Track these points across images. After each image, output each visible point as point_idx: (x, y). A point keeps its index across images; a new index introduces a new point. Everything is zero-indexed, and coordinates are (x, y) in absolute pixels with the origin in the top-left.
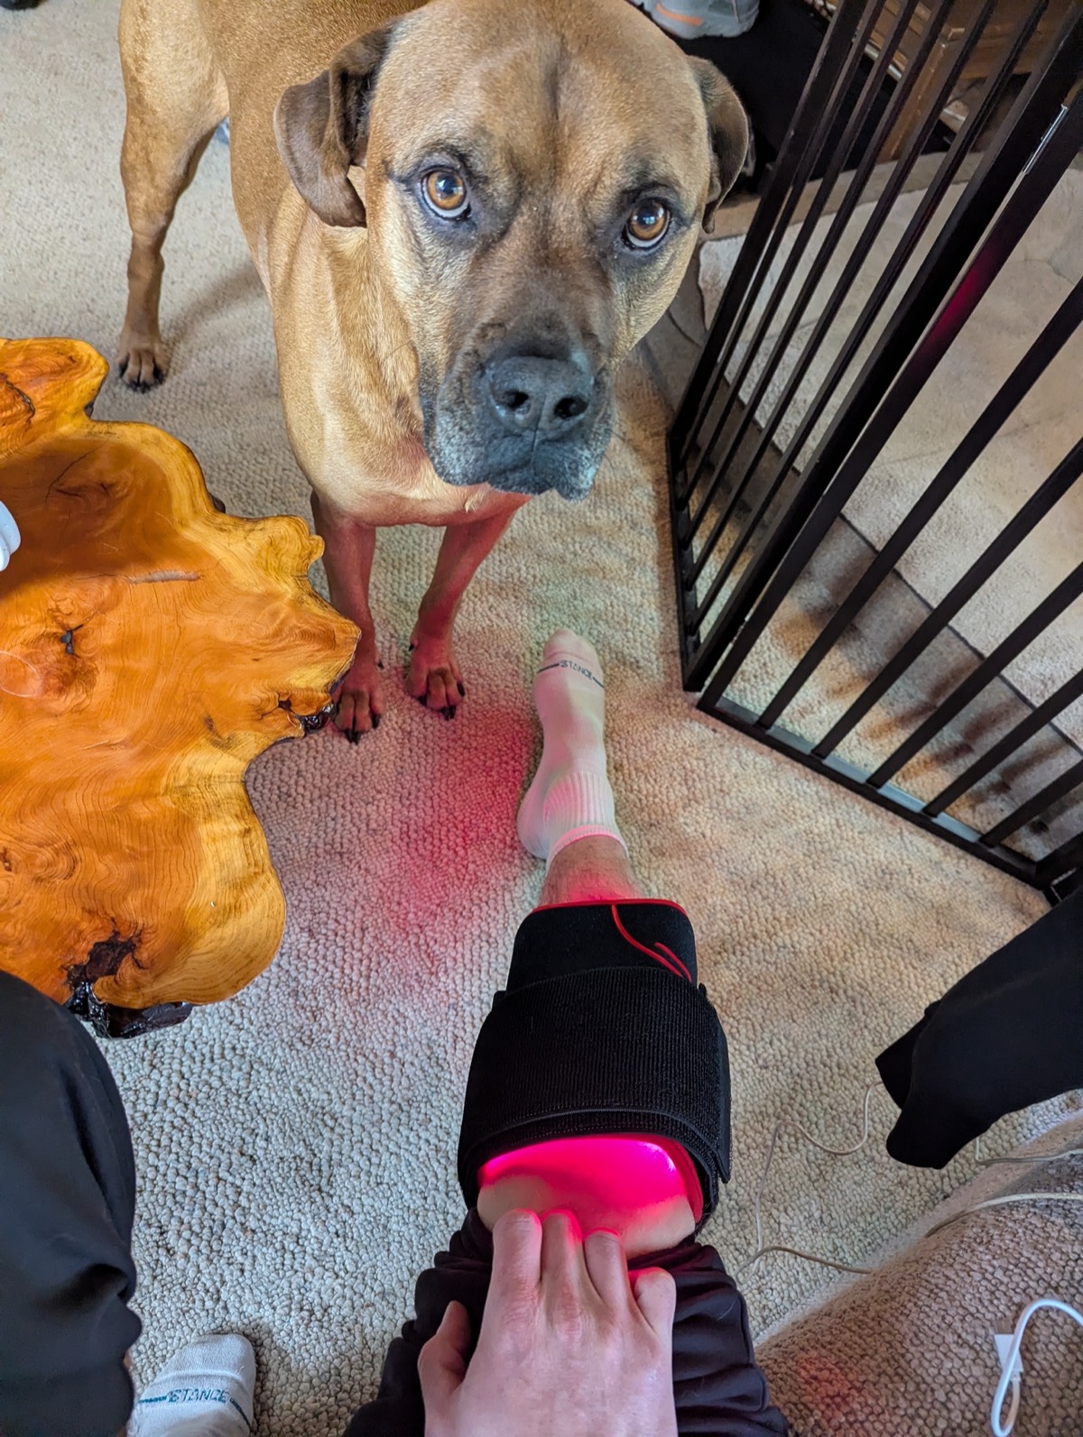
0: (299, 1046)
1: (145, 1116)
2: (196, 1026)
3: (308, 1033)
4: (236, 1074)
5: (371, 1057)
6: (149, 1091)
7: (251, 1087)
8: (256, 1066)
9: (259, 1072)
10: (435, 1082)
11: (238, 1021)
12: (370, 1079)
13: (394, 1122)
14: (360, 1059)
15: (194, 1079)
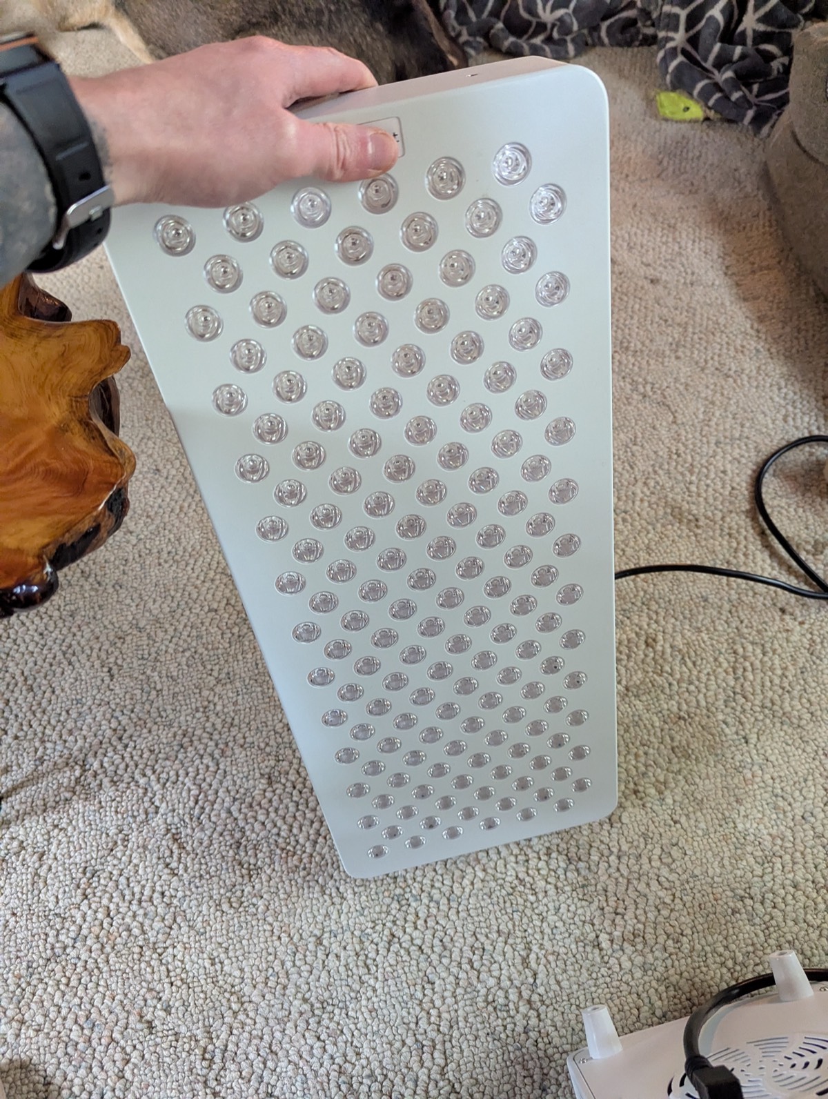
0: (225, 907)
1: (65, 948)
2: (135, 861)
3: (239, 893)
4: (157, 925)
5: (296, 939)
6: (74, 922)
7: (169, 942)
8: (179, 920)
9: (180, 928)
10: (356, 986)
11: (174, 865)
12: (289, 964)
13: (302, 1025)
14: (285, 938)
15: (117, 920)
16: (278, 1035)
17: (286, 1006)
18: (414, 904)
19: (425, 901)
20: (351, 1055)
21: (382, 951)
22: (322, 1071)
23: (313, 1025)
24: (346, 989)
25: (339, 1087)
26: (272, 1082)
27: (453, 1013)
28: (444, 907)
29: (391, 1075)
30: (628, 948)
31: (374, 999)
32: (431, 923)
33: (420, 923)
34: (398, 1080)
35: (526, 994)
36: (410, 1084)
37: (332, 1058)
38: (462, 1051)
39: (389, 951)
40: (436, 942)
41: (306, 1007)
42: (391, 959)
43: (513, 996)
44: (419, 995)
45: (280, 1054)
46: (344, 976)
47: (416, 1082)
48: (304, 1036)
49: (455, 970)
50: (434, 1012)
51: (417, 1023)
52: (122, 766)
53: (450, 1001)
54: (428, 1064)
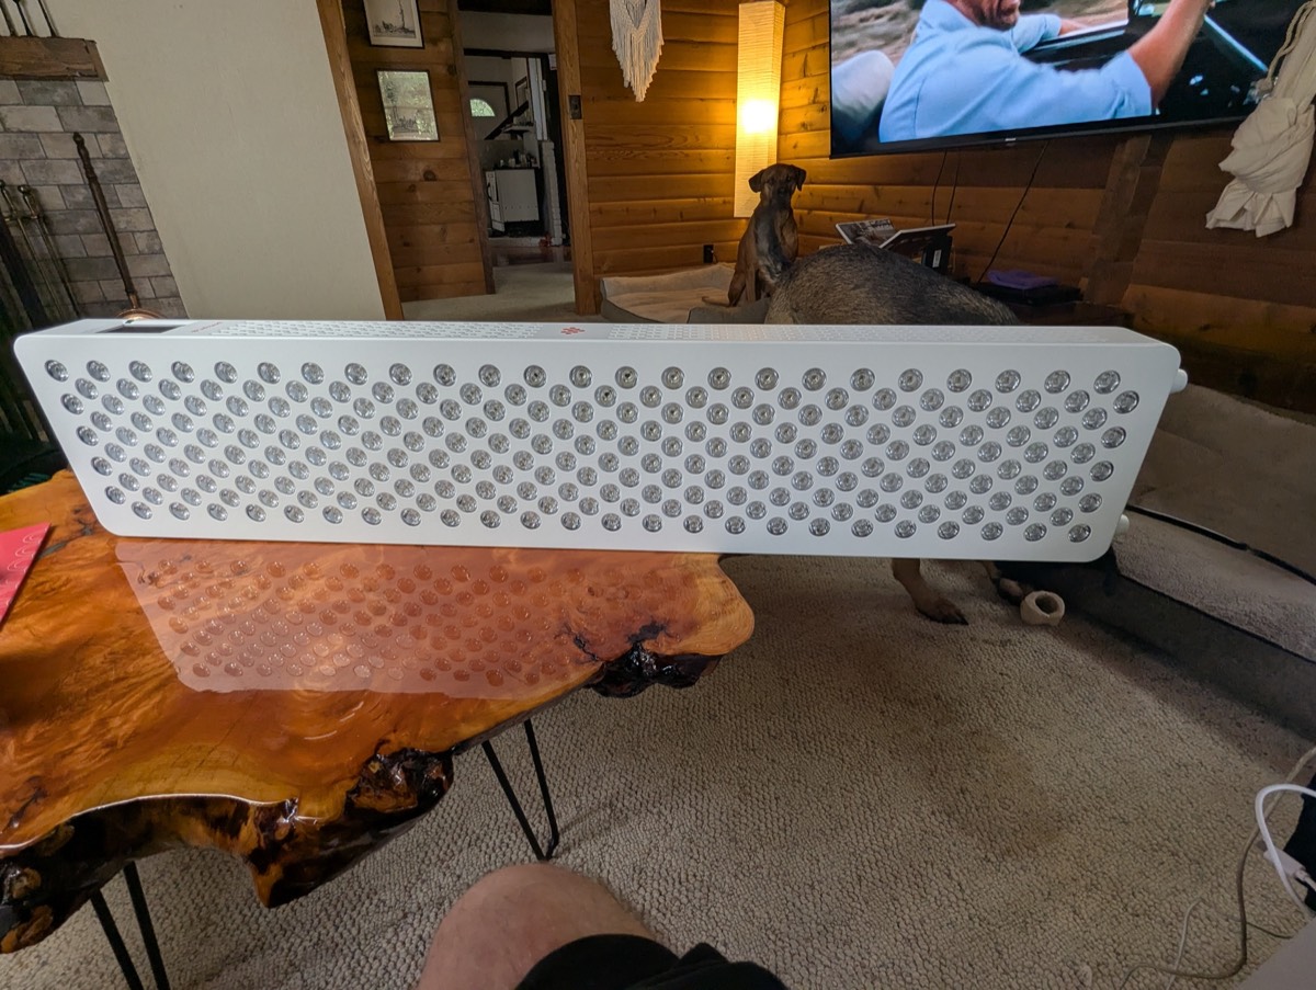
2: (668, 858)
3: (746, 868)
4: (698, 894)
5: (796, 889)
7: (710, 905)
8: (711, 889)
9: (714, 895)
11: (696, 856)
13: (823, 940)
15: (669, 896)
17: (808, 930)
52: (638, 803)
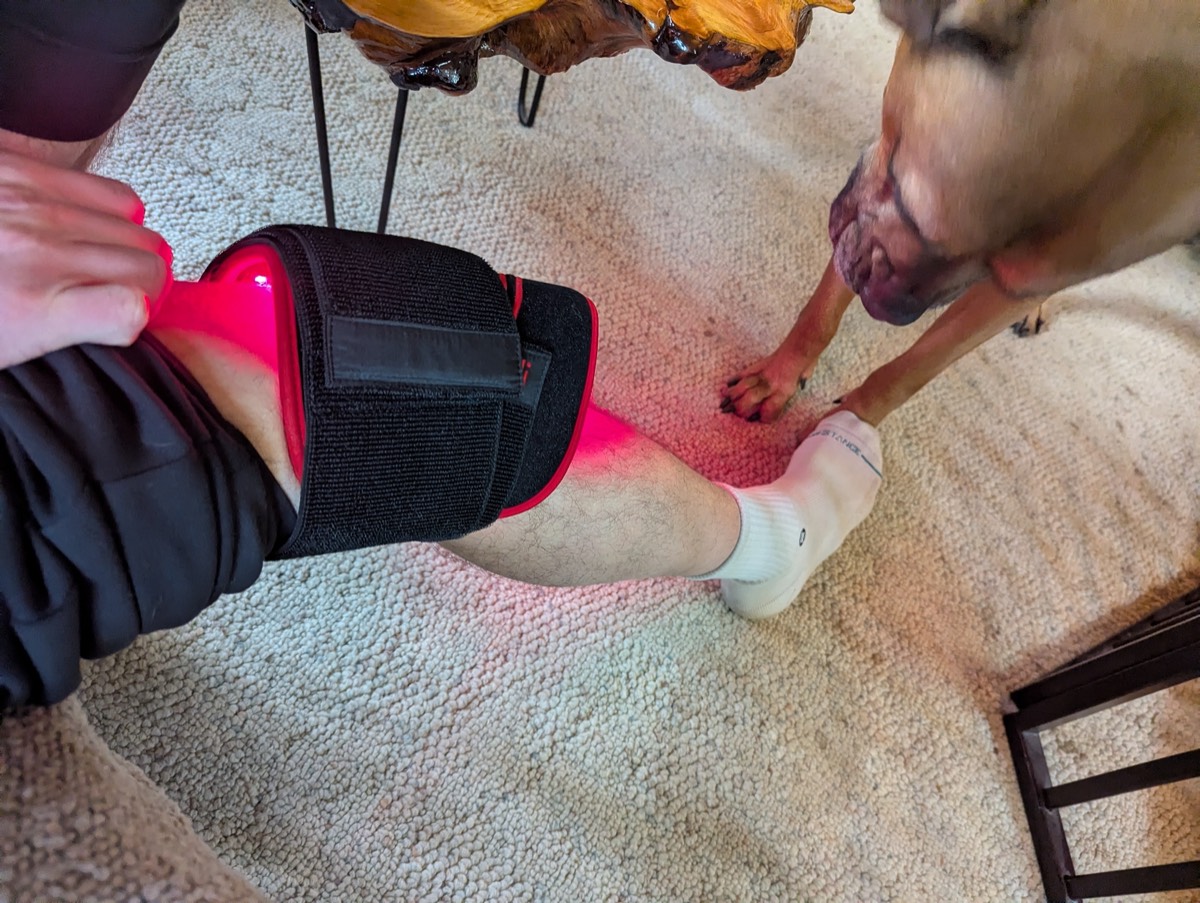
16: (385, 572)
18: (546, 607)
19: (556, 613)
20: (414, 633)
21: (497, 606)
22: (388, 622)
23: (412, 591)
24: (452, 598)
25: (386, 641)
26: (352, 590)
27: (499, 690)
28: (563, 631)
29: (423, 673)
30: (652, 795)
31: (463, 624)
32: (544, 629)
33: (538, 621)
34: (424, 681)
35: (557, 736)
36: (429, 693)
37: (401, 622)
38: (481, 715)
39: (501, 611)
40: (535, 643)
41: (419, 578)
42: (498, 617)
43: (548, 727)
44: (491, 656)
45: (374, 582)
46: (459, 590)
47: (434, 696)
48: (399, 591)
49: (529, 671)
50: (489, 674)
51: (472, 668)
53: (506, 681)
54: (452, 695)
